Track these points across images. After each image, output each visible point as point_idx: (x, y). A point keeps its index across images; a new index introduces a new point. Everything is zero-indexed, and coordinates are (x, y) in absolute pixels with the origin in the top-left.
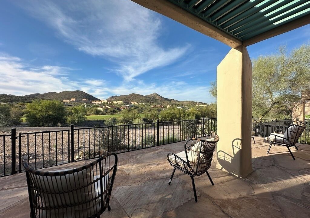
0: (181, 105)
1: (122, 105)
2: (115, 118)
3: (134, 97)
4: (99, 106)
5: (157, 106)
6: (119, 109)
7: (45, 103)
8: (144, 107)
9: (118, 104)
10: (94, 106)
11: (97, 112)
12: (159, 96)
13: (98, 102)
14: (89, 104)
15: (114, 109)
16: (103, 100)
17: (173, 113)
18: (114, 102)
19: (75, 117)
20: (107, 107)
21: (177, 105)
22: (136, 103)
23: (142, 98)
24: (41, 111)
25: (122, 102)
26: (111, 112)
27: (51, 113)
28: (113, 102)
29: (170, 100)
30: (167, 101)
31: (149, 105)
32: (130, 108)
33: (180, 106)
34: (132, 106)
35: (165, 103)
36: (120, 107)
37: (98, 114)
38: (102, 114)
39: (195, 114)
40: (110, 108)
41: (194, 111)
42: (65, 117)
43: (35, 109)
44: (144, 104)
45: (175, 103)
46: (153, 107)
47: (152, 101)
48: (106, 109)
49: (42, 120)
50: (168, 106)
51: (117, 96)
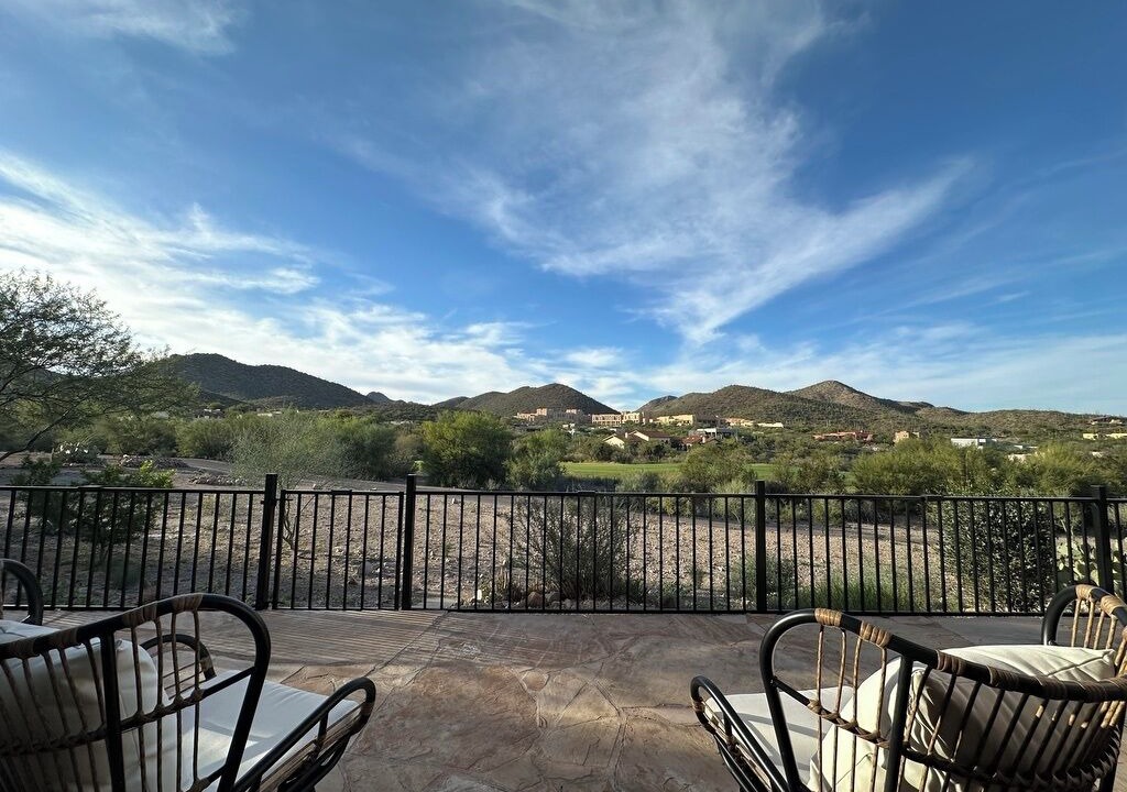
0: (980, 433)
1: (690, 428)
2: (656, 475)
3: (738, 398)
4: (614, 432)
5: (842, 434)
6: (677, 445)
7: (464, 419)
8: (778, 439)
9: (675, 424)
10: (597, 432)
11: (606, 454)
12: (852, 390)
13: (610, 418)
14: (583, 424)
15: (658, 441)
16: (628, 413)
17: (926, 468)
18: (664, 420)
19: (532, 463)
20: (639, 434)
21: (957, 432)
22: (747, 423)
23: (772, 402)
24: (453, 442)
25: (690, 418)
26: (648, 452)
27: (474, 449)
28: (660, 418)
29: (912, 409)
30: (893, 413)
31: (805, 431)
32: (719, 442)
33: (970, 436)
34: (728, 435)
35: (884, 421)
36: (681, 436)
37: (608, 459)
38: (618, 461)
39: (1073, 477)
40: (647, 438)
41: (1070, 464)
42: (507, 462)
43: (441, 437)
44: (780, 425)
45: (939, 420)
46: (821, 440)
47: (816, 415)
48: (634, 443)
49: (453, 469)
50: (901, 436)
51: (675, 398)
